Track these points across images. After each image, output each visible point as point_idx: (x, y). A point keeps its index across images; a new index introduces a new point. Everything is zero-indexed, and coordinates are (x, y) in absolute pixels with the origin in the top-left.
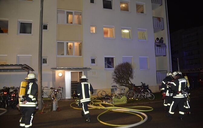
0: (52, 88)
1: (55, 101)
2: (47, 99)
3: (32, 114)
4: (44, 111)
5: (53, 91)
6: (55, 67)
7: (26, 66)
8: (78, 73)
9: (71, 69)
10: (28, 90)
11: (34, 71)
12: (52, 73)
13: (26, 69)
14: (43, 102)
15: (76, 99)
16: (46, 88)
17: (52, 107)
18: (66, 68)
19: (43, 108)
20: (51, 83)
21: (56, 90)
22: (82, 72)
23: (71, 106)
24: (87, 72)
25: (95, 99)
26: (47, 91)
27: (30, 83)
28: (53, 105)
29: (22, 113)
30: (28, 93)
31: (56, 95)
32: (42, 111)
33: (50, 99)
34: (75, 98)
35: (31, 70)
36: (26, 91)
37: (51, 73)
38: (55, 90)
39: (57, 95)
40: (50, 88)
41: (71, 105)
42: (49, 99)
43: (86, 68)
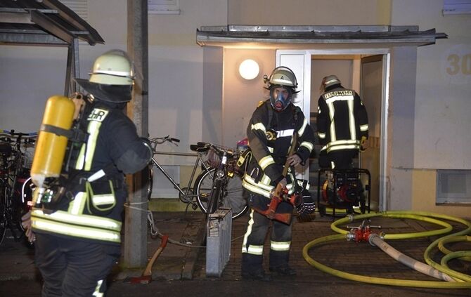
0: (201, 145)
1: (220, 218)
2: (171, 209)
3: (100, 282)
4: (159, 274)
5: (210, 162)
6: (220, 22)
7: (55, 11)
8: (357, 63)
9: (312, 35)
10: (79, 149)
11: (101, 41)
12: (200, 59)
13: (55, 30)
14: (152, 222)
15: (335, 217)
16: (167, 147)
17: (202, 252)
18: (285, 29)
19: (150, 256)
20: (197, 117)
21: (224, 161)
22: (379, 58)
23: (308, 259)
24: (414, 57)
25: (457, 227)
26: (173, 160)
27: (97, 111)
28: (205, 244)
29: (47, 269)
30: (79, 166)
31: (221, 185)
32: (148, 271)
33: (190, 209)
34: (329, 211)
35: (85, 37)
36: (71, 154)
37: (197, 57)
38: (216, 157)
39: (230, 186)
40: (193, 148)
41: (310, 251)
42: (182, 208)
43: (408, 33)
